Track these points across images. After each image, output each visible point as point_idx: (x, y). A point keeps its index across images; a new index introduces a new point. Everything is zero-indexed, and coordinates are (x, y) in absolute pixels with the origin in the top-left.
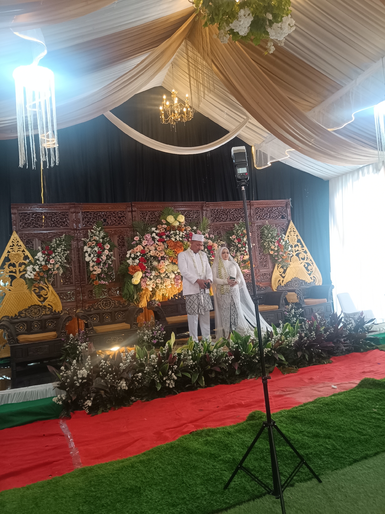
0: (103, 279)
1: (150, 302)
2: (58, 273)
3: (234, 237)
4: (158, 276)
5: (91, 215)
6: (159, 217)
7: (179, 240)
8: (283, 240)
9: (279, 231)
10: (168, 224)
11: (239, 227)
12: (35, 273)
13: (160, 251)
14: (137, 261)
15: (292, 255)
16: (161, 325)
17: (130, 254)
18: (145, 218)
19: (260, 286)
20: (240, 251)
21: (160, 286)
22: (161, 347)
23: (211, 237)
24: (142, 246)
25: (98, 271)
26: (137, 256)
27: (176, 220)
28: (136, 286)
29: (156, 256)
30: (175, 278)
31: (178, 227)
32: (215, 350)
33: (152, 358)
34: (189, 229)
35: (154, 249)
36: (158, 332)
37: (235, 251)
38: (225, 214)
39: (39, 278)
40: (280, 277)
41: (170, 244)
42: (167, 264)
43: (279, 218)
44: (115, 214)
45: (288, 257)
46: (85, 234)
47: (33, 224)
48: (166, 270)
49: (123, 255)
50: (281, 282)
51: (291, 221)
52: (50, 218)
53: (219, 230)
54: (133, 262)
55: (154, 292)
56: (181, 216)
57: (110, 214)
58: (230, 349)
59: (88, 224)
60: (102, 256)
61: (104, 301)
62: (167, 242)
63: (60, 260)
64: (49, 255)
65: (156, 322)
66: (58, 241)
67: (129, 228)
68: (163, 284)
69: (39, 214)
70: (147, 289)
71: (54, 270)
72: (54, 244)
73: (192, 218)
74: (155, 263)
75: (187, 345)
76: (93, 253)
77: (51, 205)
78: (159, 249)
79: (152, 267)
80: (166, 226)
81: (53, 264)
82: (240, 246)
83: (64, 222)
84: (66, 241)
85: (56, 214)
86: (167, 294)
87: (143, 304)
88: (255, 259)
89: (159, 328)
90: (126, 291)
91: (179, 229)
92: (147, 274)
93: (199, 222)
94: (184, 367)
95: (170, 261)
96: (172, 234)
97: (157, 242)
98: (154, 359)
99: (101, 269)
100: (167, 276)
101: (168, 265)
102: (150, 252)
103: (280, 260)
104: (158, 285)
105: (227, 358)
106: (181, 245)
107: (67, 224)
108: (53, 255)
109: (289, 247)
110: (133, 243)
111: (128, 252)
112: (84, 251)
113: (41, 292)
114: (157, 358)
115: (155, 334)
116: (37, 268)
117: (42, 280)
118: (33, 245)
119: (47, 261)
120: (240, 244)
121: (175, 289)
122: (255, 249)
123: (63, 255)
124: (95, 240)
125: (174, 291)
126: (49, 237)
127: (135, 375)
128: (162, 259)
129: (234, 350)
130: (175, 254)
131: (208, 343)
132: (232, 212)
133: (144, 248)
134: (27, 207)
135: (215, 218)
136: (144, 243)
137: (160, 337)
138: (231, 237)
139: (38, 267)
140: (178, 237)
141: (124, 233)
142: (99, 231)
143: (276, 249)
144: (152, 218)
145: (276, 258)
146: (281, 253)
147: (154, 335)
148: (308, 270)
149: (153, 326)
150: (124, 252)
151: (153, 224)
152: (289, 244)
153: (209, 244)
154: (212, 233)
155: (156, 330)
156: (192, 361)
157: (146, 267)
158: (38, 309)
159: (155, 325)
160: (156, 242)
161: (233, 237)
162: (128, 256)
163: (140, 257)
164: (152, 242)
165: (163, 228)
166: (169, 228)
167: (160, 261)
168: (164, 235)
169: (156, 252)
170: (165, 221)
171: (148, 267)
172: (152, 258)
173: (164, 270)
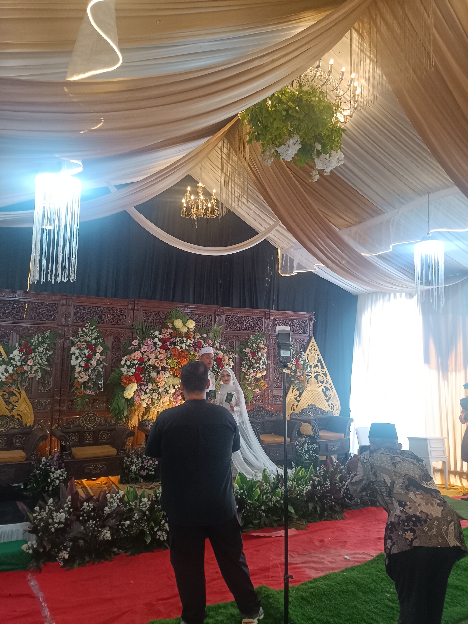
0: (90, 388)
1: (142, 421)
2: (35, 376)
3: (248, 350)
4: (155, 390)
5: (84, 310)
6: (165, 319)
7: (186, 349)
8: (302, 358)
9: (299, 347)
10: (174, 328)
11: (255, 339)
12: (7, 375)
13: (162, 360)
14: (133, 370)
15: (310, 377)
17: (126, 361)
18: (148, 319)
20: (253, 368)
21: (156, 401)
23: (222, 348)
24: (141, 352)
25: (85, 378)
26: (134, 365)
27: (184, 325)
28: (127, 400)
29: (156, 366)
30: (175, 393)
31: (186, 333)
33: (143, 502)
34: (199, 337)
35: (155, 357)
36: (149, 461)
37: (247, 366)
38: (240, 322)
39: (11, 381)
40: (294, 401)
41: (174, 353)
42: (167, 377)
43: (300, 332)
44: (113, 310)
45: (306, 379)
46: (75, 332)
47: (12, 315)
48: (166, 383)
49: (117, 360)
50: (295, 406)
51: (313, 337)
52: (35, 309)
53: (232, 340)
54: (128, 371)
55: (148, 409)
56: (191, 320)
57: (107, 311)
59: (80, 321)
60: (92, 360)
61: (87, 417)
62: (170, 350)
63: (40, 362)
64: (27, 354)
66: (40, 339)
67: (128, 328)
68: (160, 399)
69: (22, 304)
70: (140, 405)
71: (30, 374)
72: (35, 342)
74: (153, 374)
76: (81, 357)
77: (38, 294)
78: (161, 357)
79: (150, 378)
80: (172, 331)
81: (31, 366)
82: (253, 361)
83: (51, 316)
84: (50, 338)
85: (42, 305)
87: (134, 422)
88: (269, 377)
90: (115, 405)
91: (186, 336)
92: (143, 387)
93: (210, 329)
95: (172, 373)
96: (177, 341)
97: (159, 349)
98: (145, 504)
99: (89, 376)
101: (169, 377)
102: (149, 361)
103: (297, 382)
104: (154, 400)
106: (186, 355)
107: (54, 318)
108: (33, 355)
109: (308, 367)
110: (130, 348)
111: (123, 358)
112: (71, 352)
113: (11, 398)
114: (150, 503)
115: (145, 463)
116: (10, 369)
117: (14, 384)
118: (9, 340)
119: (25, 361)
120: (254, 359)
123: (44, 355)
124: (86, 341)
126: (30, 332)
127: (122, 523)
128: (162, 370)
130: (178, 365)
132: (248, 321)
133: (143, 354)
134: (9, 294)
135: (229, 326)
136: (144, 348)
137: (151, 468)
138: (244, 350)
139: (12, 368)
140: (185, 345)
141: (121, 334)
142: (92, 331)
143: (293, 368)
144: (156, 320)
145: (293, 379)
146: (298, 374)
147: (144, 465)
148: (326, 396)
150: (118, 357)
151: (156, 326)
152: (309, 363)
153: (219, 356)
154: (224, 343)
155: (147, 459)
158: (6, 421)
162: (123, 363)
163: (137, 366)
164: (153, 348)
165: (168, 333)
166: (175, 333)
167: (160, 372)
168: (169, 341)
169: (156, 361)
170: (171, 325)
171: (144, 379)
172: (151, 368)
173: (164, 383)
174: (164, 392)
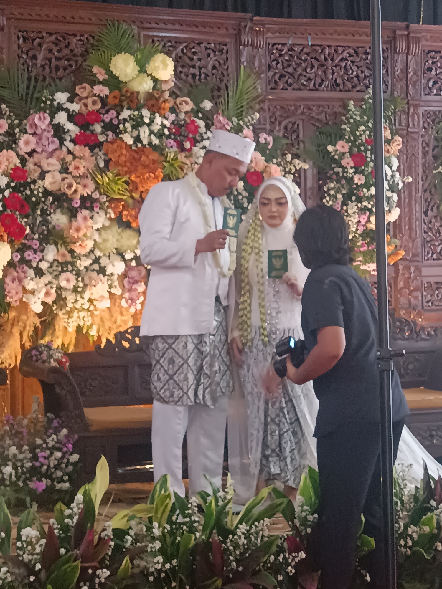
1: (34, 352)
3: (342, 146)
4: (66, 263)
6: (85, 54)
7: (150, 144)
10: (113, 82)
13: (80, 177)
16: (65, 431)
18: (34, 57)
19: (415, 324)
20: (359, 200)
21: (71, 298)
22: (59, 505)
24: (18, 155)
27: (142, 70)
29: (64, 194)
30: (125, 275)
31: (150, 96)
32: (243, 527)
33: (24, 538)
34: (188, 108)
35: (59, 167)
36: (52, 454)
37: (340, 196)
38: (316, 64)
41: (117, 154)
42: (99, 226)
48: (96, 245)
53: (292, 119)
55: (47, 319)
56: (160, 57)
58: (294, 527)
62: (104, 147)
65: (50, 421)
68: (83, 291)
70: (24, 306)
73: (200, 68)
74: (59, 218)
75: (148, 506)
78: (77, 168)
79: (48, 230)
80: (105, 91)
82: (359, 179)
86: (95, 328)
87: (9, 355)
88: (410, 229)
89: (58, 442)
91: (150, 103)
92: (29, 255)
93: (223, 86)
94: (133, 576)
95: (113, 216)
96: (125, 120)
97: (71, 146)
98: (30, 543)
100: (96, 267)
101: (104, 227)
102: (42, 176)
104: (64, 294)
105: (281, 558)
106: (154, 162)
114: (43, 541)
115: (41, 460)
120: (362, 172)
121: (122, 314)
122: (410, 194)
125: (119, 319)
128: (83, 206)
129: (309, 530)
130: (131, 192)
131: (221, 503)
132: (342, 59)
133: (23, 161)
135: (282, 76)
136: (25, 143)
137: (59, 474)
138: (330, 148)
140: (147, 132)
144: (58, 59)
147: (37, 464)
149: (37, 434)
151: (60, 79)
154: (268, 127)
155: (47, 448)
156: (160, 559)
157: (28, 228)
159: (45, 433)
160: (68, 143)
161: (338, 147)
163: (7, 193)
164: (53, 142)
165: (95, 95)
166: (115, 97)
167: (77, 212)
168: (99, 120)
169: (63, 179)
170: (103, 72)
171: (33, 231)
172: (51, 199)
173: (90, 244)
174: (94, 270)
